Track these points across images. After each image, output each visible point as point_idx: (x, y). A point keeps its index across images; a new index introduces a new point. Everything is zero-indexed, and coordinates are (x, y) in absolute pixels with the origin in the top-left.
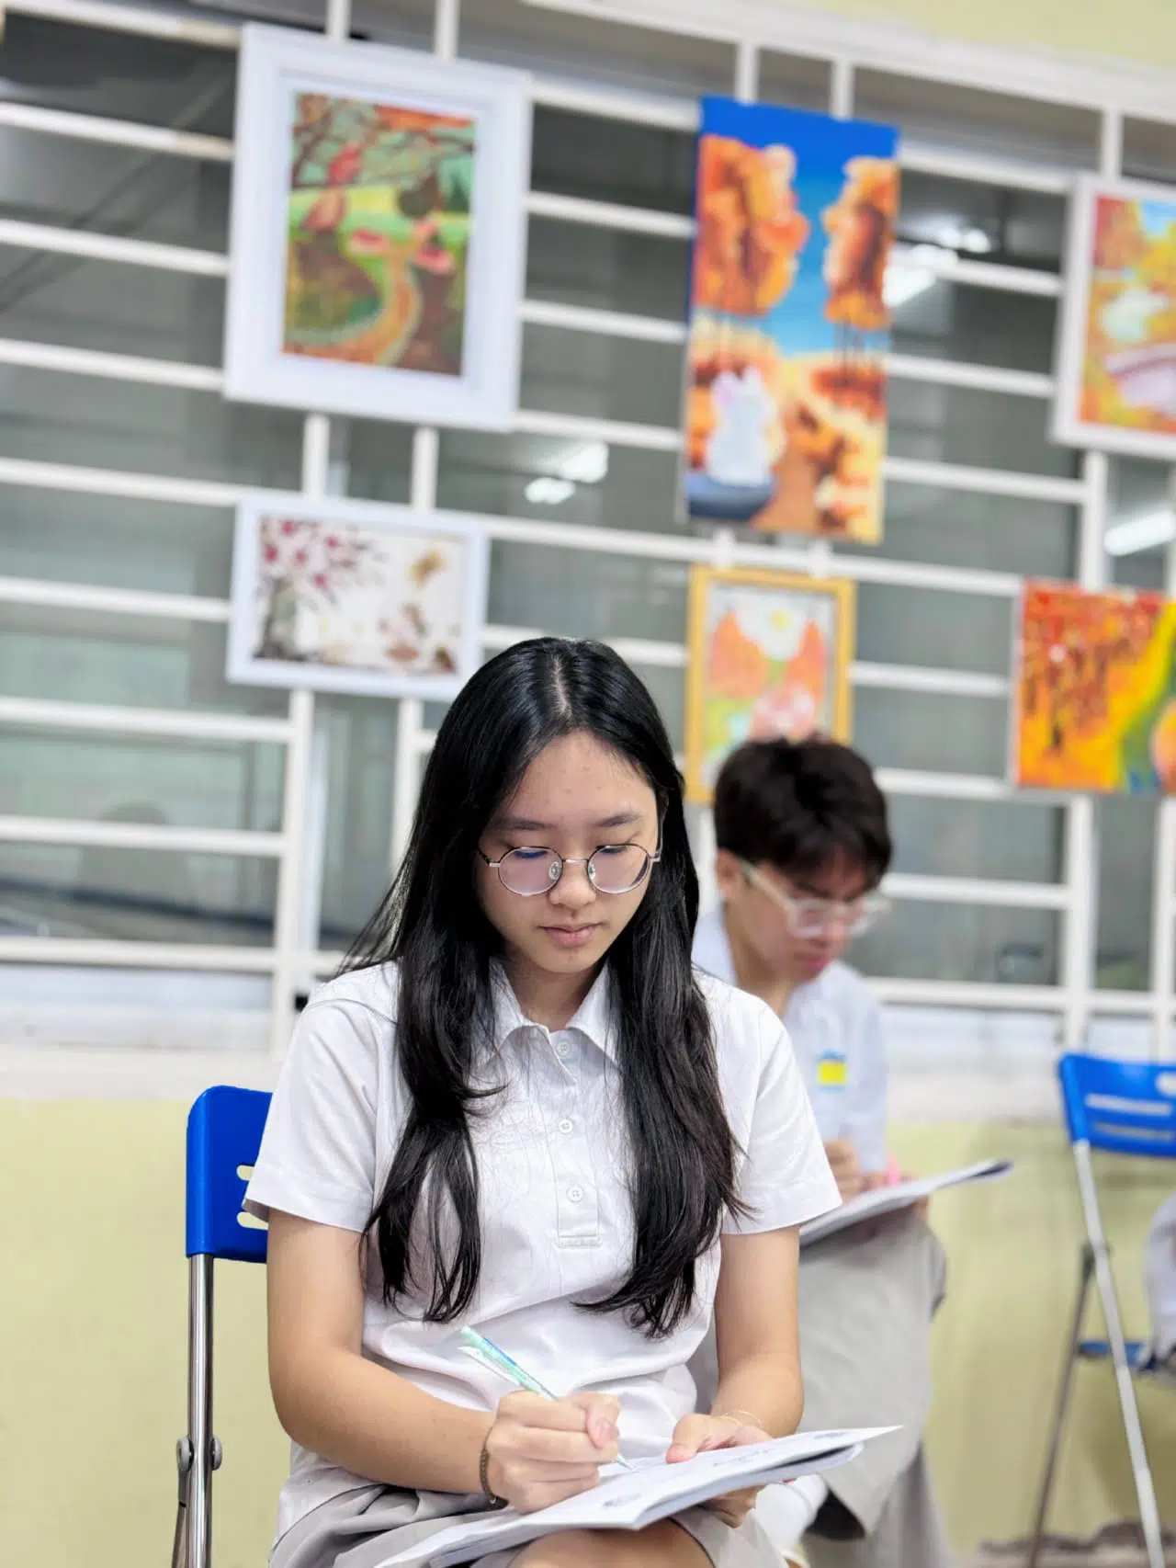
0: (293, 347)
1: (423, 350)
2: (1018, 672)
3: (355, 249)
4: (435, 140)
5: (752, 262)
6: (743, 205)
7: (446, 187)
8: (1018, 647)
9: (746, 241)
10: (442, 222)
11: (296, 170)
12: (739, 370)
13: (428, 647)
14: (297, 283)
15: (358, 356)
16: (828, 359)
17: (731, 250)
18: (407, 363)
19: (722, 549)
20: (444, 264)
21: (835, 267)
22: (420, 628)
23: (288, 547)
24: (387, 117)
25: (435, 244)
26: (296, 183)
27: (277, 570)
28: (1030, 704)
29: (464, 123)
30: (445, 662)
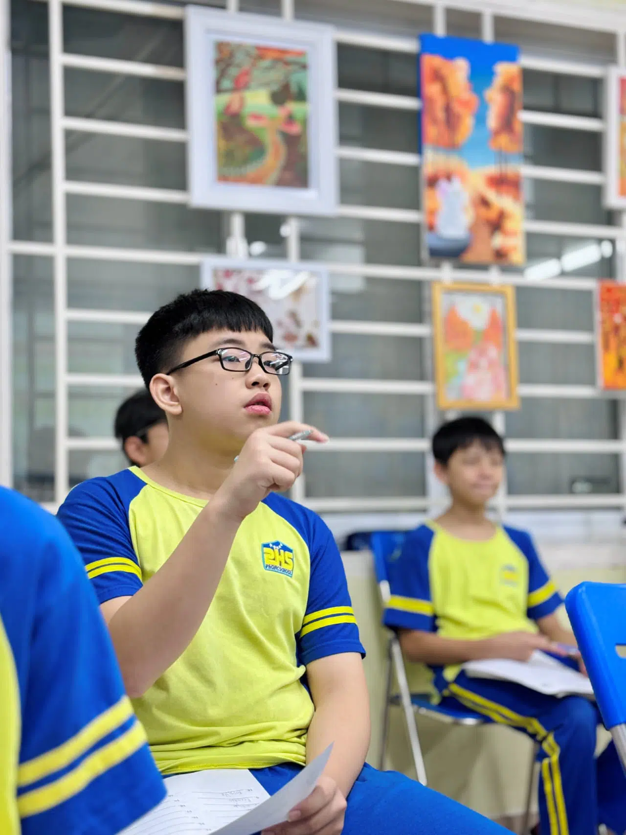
0: (223, 178)
1: (288, 175)
2: (598, 329)
3: (250, 124)
4: (287, 63)
5: (451, 120)
6: (445, 90)
7: (294, 88)
8: (598, 316)
9: (448, 109)
10: (293, 107)
11: (218, 83)
12: (449, 177)
13: (303, 333)
14: (223, 143)
15: (256, 180)
16: (492, 169)
17: (440, 114)
18: (281, 183)
19: (447, 274)
20: (295, 129)
21: (492, 121)
22: (298, 323)
23: (228, 284)
24: (261, 52)
25: (290, 119)
26: (219, 90)
28: (606, 347)
29: (301, 54)
30: (312, 341)
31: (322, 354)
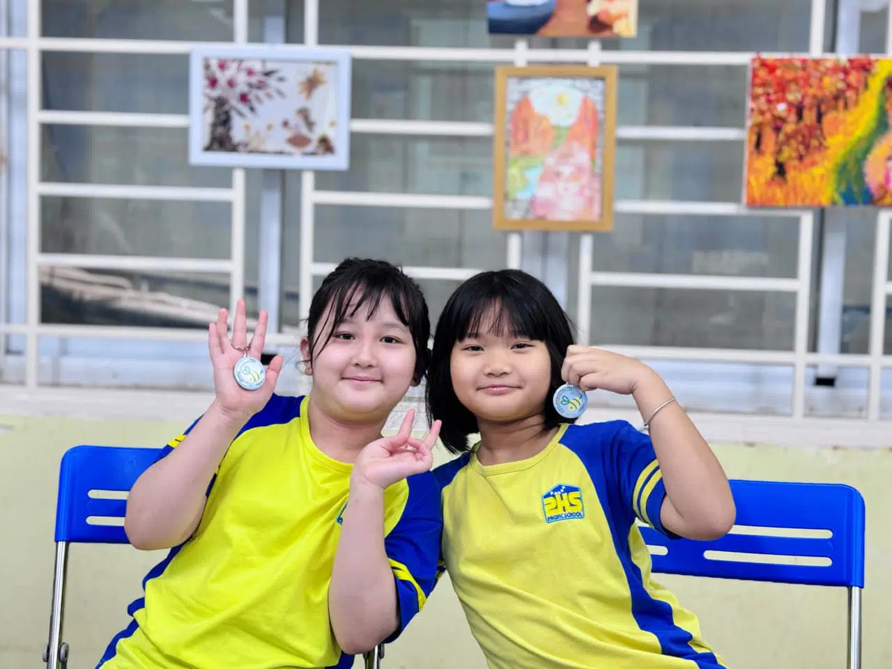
2: (749, 123)
13: (315, 136)
19: (521, 53)
22: (310, 124)
23: (222, 78)
27: (216, 93)
30: (326, 146)
31: (339, 161)
